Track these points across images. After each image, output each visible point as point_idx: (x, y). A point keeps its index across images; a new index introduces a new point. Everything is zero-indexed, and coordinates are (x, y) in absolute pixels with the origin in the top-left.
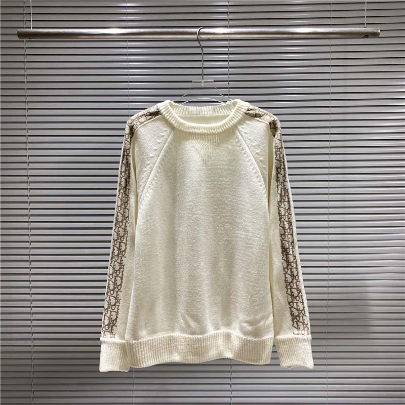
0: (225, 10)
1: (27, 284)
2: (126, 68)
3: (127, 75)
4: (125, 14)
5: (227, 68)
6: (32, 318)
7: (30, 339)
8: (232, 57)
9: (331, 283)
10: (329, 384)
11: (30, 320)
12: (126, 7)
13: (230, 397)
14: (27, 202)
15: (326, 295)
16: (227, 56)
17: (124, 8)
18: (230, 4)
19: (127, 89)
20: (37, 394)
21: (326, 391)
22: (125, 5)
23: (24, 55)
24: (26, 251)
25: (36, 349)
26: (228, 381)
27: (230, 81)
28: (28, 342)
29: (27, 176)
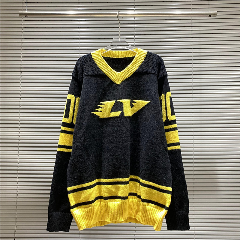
1: (16, 160)
5: (134, 39)
7: (16, 193)
11: (16, 182)
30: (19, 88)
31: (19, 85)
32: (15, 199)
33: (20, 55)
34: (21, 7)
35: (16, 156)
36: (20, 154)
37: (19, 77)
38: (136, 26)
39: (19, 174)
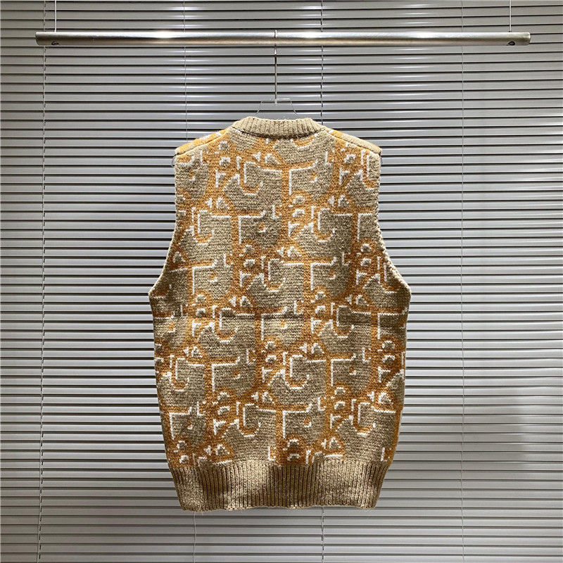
0: (318, 15)
1: (37, 390)
2: (184, 93)
3: (184, 102)
4: (183, 20)
5: (319, 93)
6: (42, 439)
7: (38, 469)
8: (327, 78)
9: (468, 391)
10: (465, 536)
11: (39, 442)
12: (182, 11)
13: (321, 554)
14: (41, 276)
15: (461, 408)
16: (320, 77)
17: (181, 13)
18: (324, 8)
19: (185, 121)
20: (44, 549)
21: (462, 546)
22: (182, 9)
23: (42, 75)
24: (38, 344)
25: (46, 483)
26: (318, 531)
27: (324, 111)
28: (36, 474)
29: (42, 239)
30: (39, 216)
31: (39, 207)
32: (36, 484)
34: (41, 14)
36: (45, 377)
38: (326, 60)
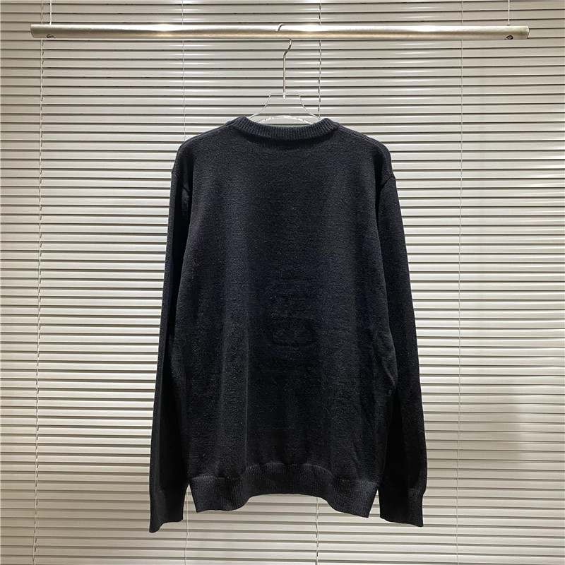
0: (316, 9)
1: (32, 384)
2: (181, 87)
4: (181, 14)
5: (318, 87)
6: (38, 433)
7: (34, 463)
8: (324, 73)
9: (463, 389)
13: (315, 551)
14: (37, 270)
15: (457, 406)
16: (317, 72)
17: (179, 7)
19: (182, 115)
20: (40, 542)
24: (34, 338)
25: (41, 477)
26: (312, 528)
27: (322, 106)
28: (31, 467)
29: (38, 233)
30: (36, 210)
31: (35, 201)
32: (31, 477)
33: (36, 128)
34: (38, 7)
35: (32, 375)
36: (40, 370)
37: (35, 183)
38: (325, 54)
39: (40, 417)
